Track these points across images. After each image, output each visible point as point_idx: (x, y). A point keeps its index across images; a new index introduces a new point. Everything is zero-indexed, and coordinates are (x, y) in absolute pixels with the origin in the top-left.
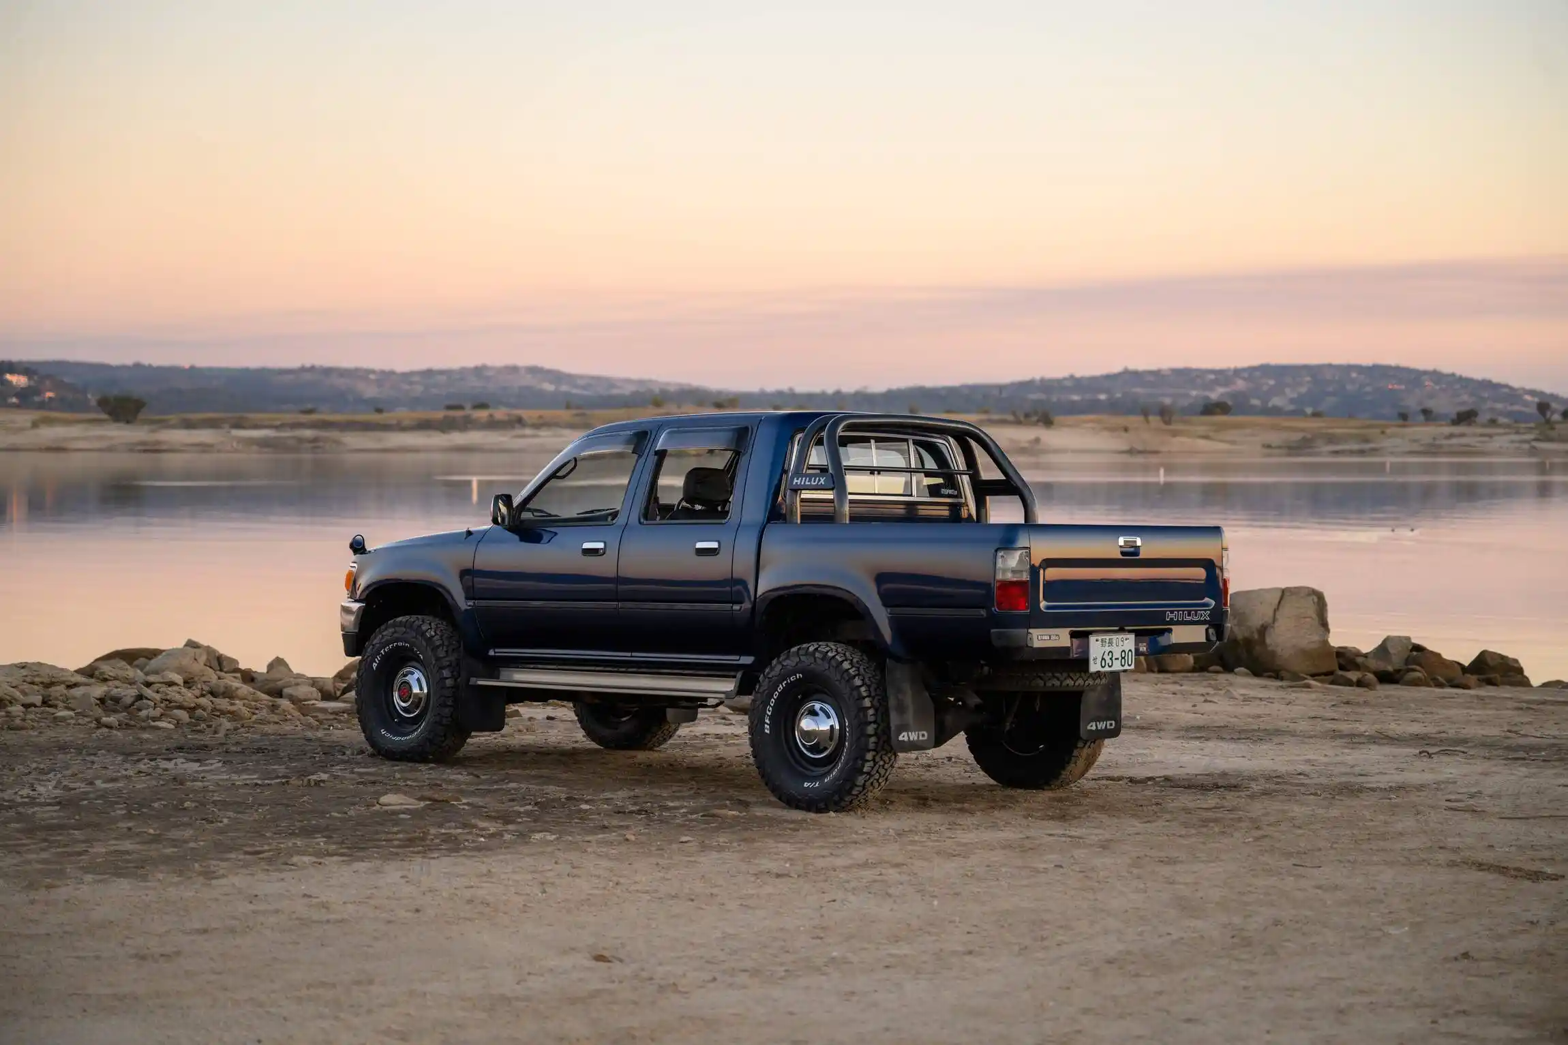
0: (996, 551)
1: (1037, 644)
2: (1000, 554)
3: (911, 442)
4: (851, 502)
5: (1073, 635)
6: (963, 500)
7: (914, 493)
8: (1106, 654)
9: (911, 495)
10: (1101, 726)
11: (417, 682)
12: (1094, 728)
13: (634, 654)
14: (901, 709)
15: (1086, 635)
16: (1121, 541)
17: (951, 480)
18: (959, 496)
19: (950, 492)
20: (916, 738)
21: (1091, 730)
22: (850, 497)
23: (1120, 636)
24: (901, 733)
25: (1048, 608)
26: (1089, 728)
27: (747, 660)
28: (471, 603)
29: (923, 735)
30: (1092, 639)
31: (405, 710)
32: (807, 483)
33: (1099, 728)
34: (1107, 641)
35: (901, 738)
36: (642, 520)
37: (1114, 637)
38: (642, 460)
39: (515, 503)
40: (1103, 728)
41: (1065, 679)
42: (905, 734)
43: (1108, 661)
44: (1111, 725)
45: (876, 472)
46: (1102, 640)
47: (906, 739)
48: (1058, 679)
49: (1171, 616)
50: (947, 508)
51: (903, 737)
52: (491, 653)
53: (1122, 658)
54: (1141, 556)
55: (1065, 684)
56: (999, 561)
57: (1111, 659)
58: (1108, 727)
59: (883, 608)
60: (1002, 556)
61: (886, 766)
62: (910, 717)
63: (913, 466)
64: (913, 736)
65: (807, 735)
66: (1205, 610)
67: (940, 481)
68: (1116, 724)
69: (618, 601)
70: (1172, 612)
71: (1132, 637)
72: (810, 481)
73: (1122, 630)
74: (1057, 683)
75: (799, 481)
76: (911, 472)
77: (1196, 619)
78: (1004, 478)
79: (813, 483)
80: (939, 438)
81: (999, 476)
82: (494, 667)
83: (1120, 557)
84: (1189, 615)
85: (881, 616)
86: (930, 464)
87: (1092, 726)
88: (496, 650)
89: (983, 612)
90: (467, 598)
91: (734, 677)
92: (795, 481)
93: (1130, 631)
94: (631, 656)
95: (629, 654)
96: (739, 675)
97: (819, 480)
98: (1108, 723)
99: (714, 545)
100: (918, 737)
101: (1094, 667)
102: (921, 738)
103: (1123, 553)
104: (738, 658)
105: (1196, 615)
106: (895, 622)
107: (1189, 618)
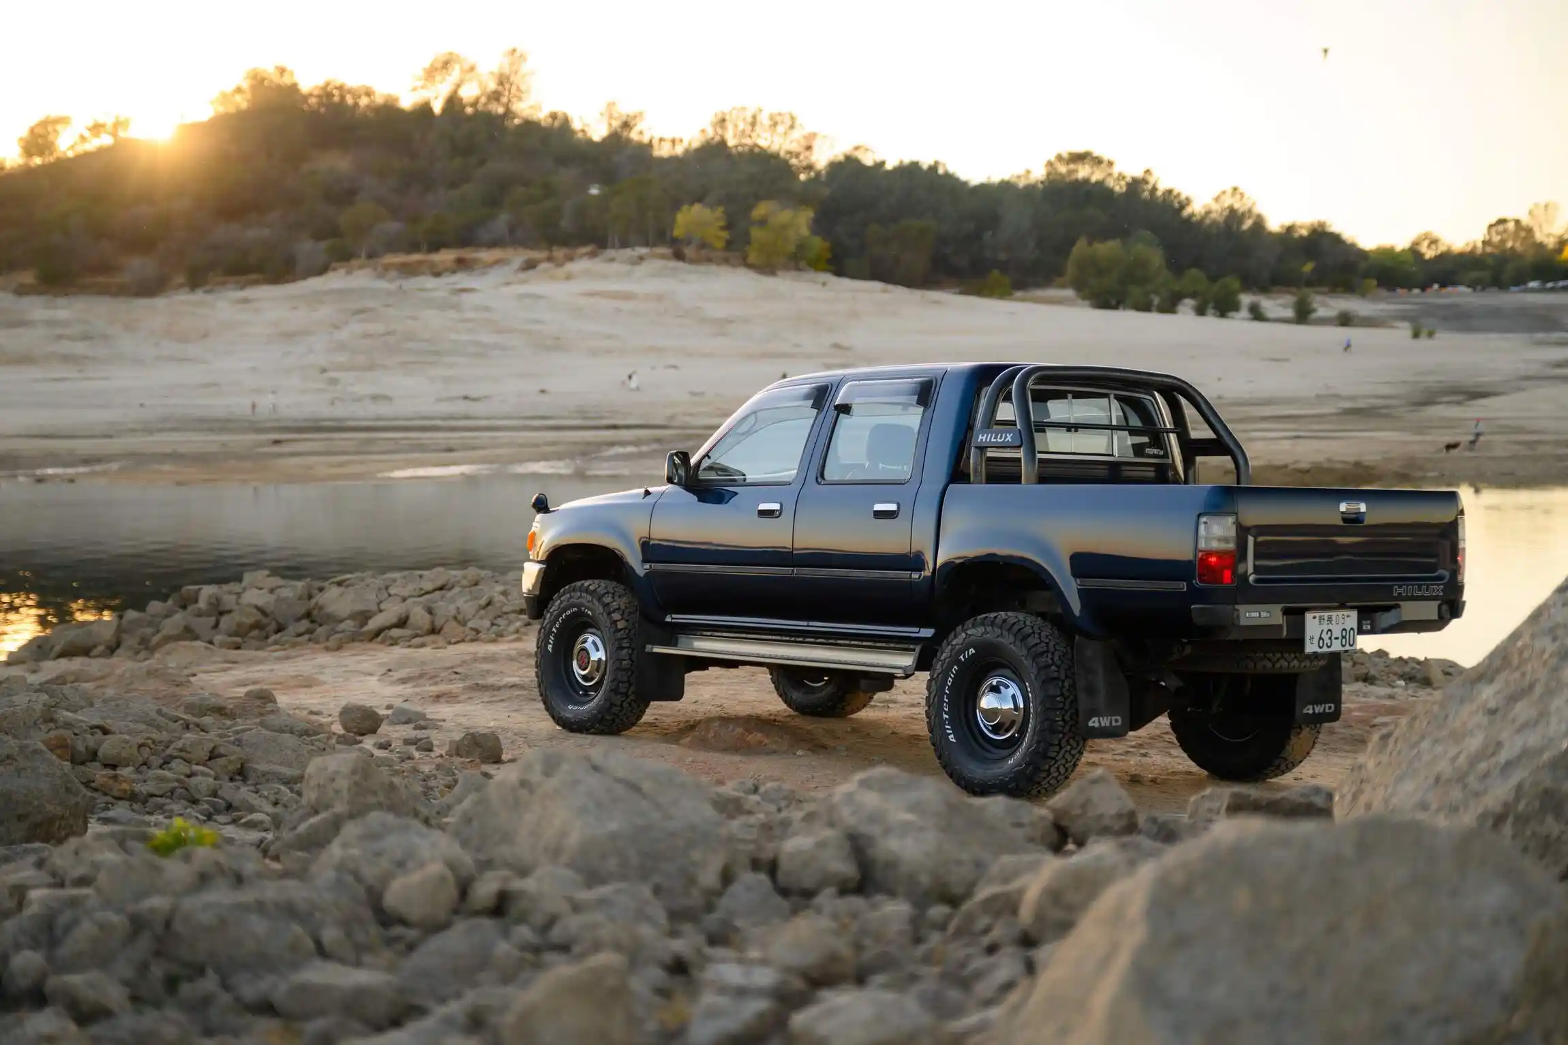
0: (1199, 516)
1: (1243, 622)
2: (1203, 519)
3: (1112, 397)
4: (1041, 461)
5: (1286, 612)
6: (1170, 461)
7: (1116, 453)
8: (1324, 633)
9: (1112, 455)
10: (1319, 709)
11: (595, 649)
12: (1311, 712)
13: (811, 623)
14: (1091, 691)
15: (1301, 612)
16: (1343, 507)
17: (1157, 439)
18: (1165, 456)
19: (1156, 451)
20: (1108, 724)
21: (1308, 714)
22: (1039, 456)
23: (1341, 613)
24: (1090, 719)
25: (1257, 581)
26: (1305, 711)
27: (927, 633)
28: (647, 566)
29: (1116, 721)
30: (1309, 616)
31: (585, 678)
32: (993, 440)
33: (1317, 711)
34: (1326, 618)
35: (1090, 724)
36: (819, 480)
37: (1334, 614)
38: (821, 416)
39: (693, 461)
40: (1321, 711)
41: (1278, 660)
42: (1096, 719)
43: (1327, 641)
44: (1330, 708)
45: (1073, 430)
46: (1320, 617)
47: (1096, 725)
48: (1270, 660)
49: (1400, 590)
50: (1152, 469)
51: (1094, 723)
52: (668, 619)
53: (1343, 637)
54: (1366, 523)
55: (1278, 665)
56: (1202, 528)
57: (1330, 638)
58: (1327, 711)
59: (1072, 579)
60: (1205, 523)
61: (1073, 752)
62: (1101, 698)
63: (1114, 423)
64: (1105, 722)
65: (990, 714)
66: (1438, 585)
67: (1145, 439)
68: (1336, 707)
69: (794, 566)
70: (1400, 587)
71: (1354, 614)
72: (996, 438)
73: (1342, 606)
74: (1269, 665)
75: (984, 438)
76: (1112, 429)
77: (1427, 594)
78: (1214, 436)
79: (999, 440)
80: (1145, 394)
81: (1209, 434)
82: (673, 634)
83: (1341, 523)
84: (1420, 590)
85: (1070, 588)
86: (1135, 421)
87: (1309, 710)
88: (674, 616)
89: (1183, 586)
90: (645, 561)
91: (914, 650)
92: (980, 437)
93: (1352, 608)
94: (808, 626)
95: (805, 623)
96: (918, 648)
97: (1006, 437)
98: (1327, 705)
99: (893, 507)
100: (1111, 723)
101: (1310, 648)
102: (1114, 724)
103: (1345, 520)
104: (916, 630)
105: (1427, 590)
106: (1083, 594)
107: (1420, 594)
